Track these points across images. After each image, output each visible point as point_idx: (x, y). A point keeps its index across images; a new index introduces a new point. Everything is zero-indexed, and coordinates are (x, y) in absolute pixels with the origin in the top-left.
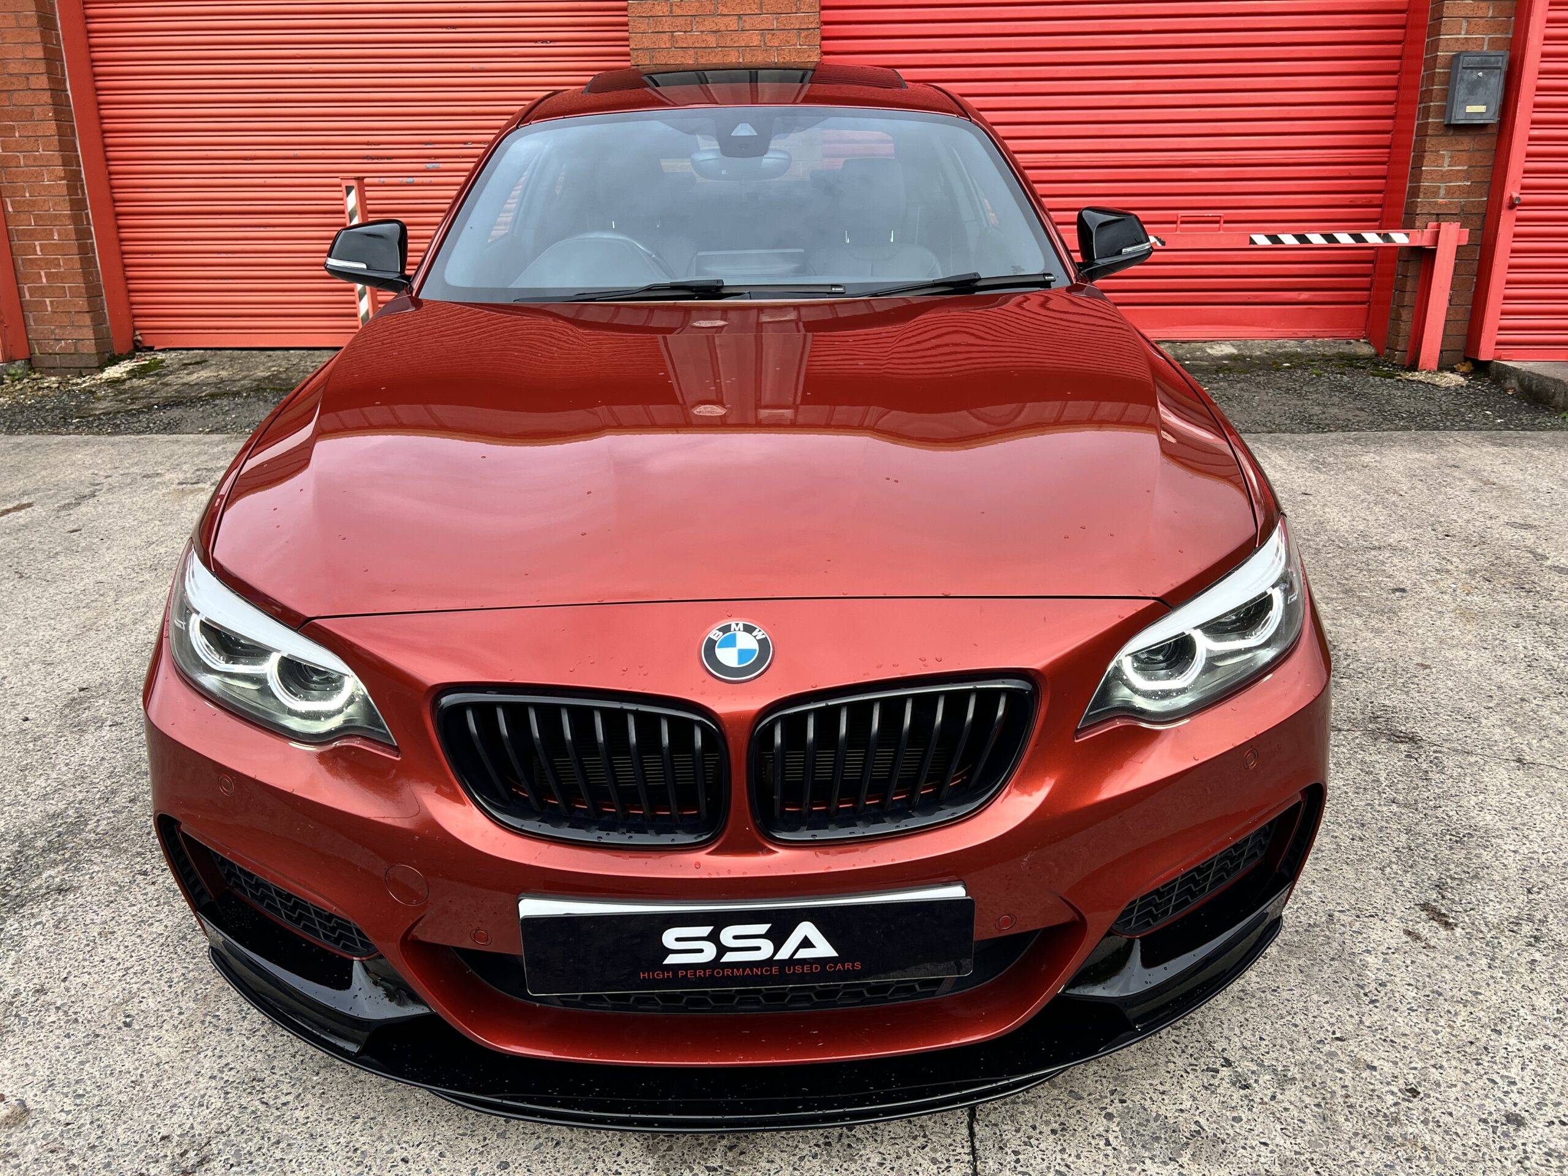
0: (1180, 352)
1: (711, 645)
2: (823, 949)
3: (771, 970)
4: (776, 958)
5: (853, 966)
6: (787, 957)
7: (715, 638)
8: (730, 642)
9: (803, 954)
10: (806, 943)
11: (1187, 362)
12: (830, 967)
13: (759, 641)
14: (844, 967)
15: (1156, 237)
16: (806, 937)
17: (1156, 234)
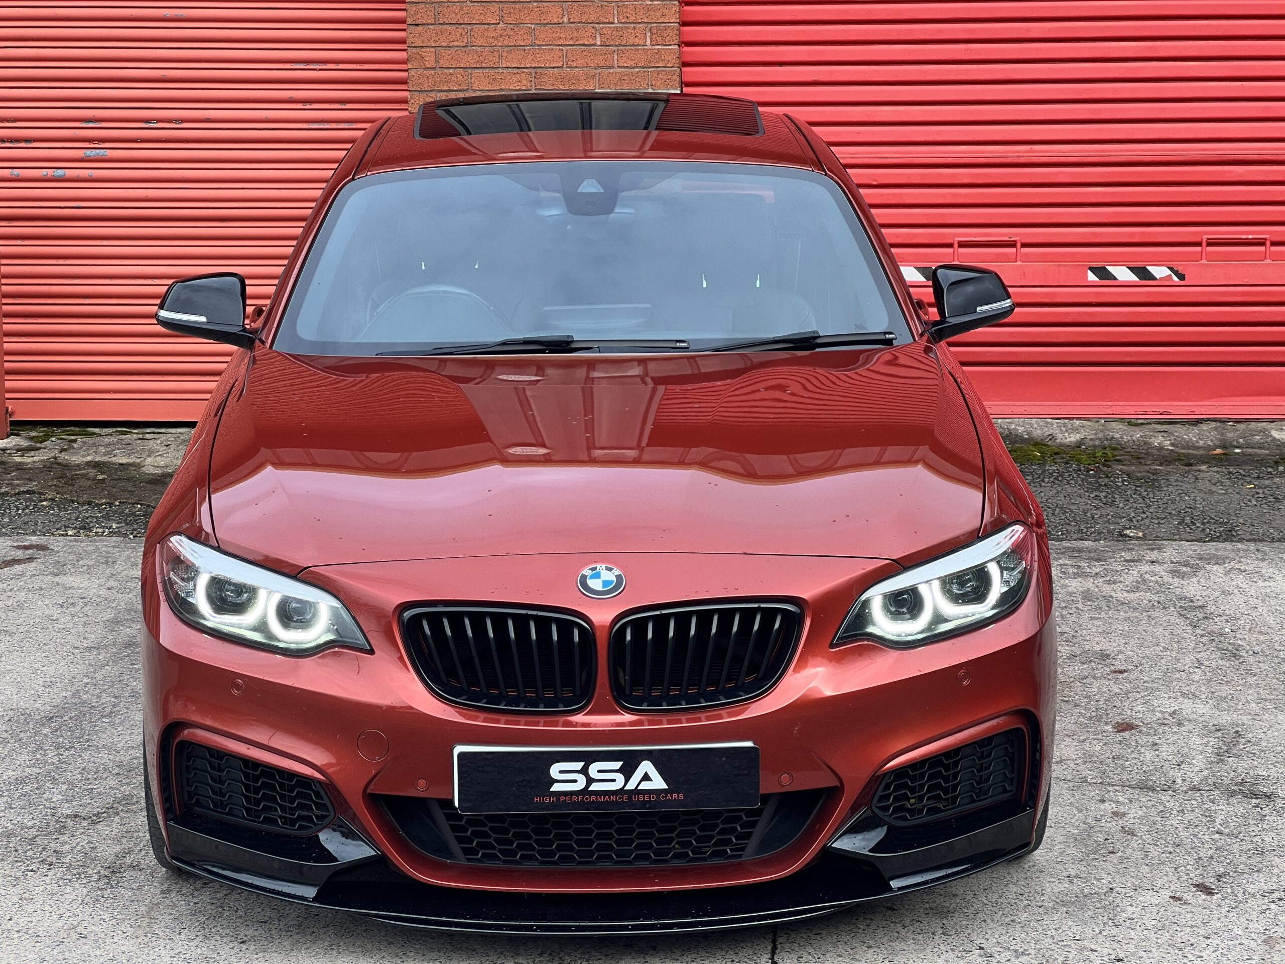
0: (1230, 435)
1: (584, 578)
2: (658, 783)
3: (623, 798)
4: (626, 788)
5: (678, 797)
6: (633, 788)
7: (586, 574)
8: (597, 576)
9: (645, 786)
10: (646, 778)
11: (1237, 451)
12: (663, 797)
13: (616, 576)
14: (672, 797)
15: (1171, 269)
16: (646, 773)
17: (1171, 264)
